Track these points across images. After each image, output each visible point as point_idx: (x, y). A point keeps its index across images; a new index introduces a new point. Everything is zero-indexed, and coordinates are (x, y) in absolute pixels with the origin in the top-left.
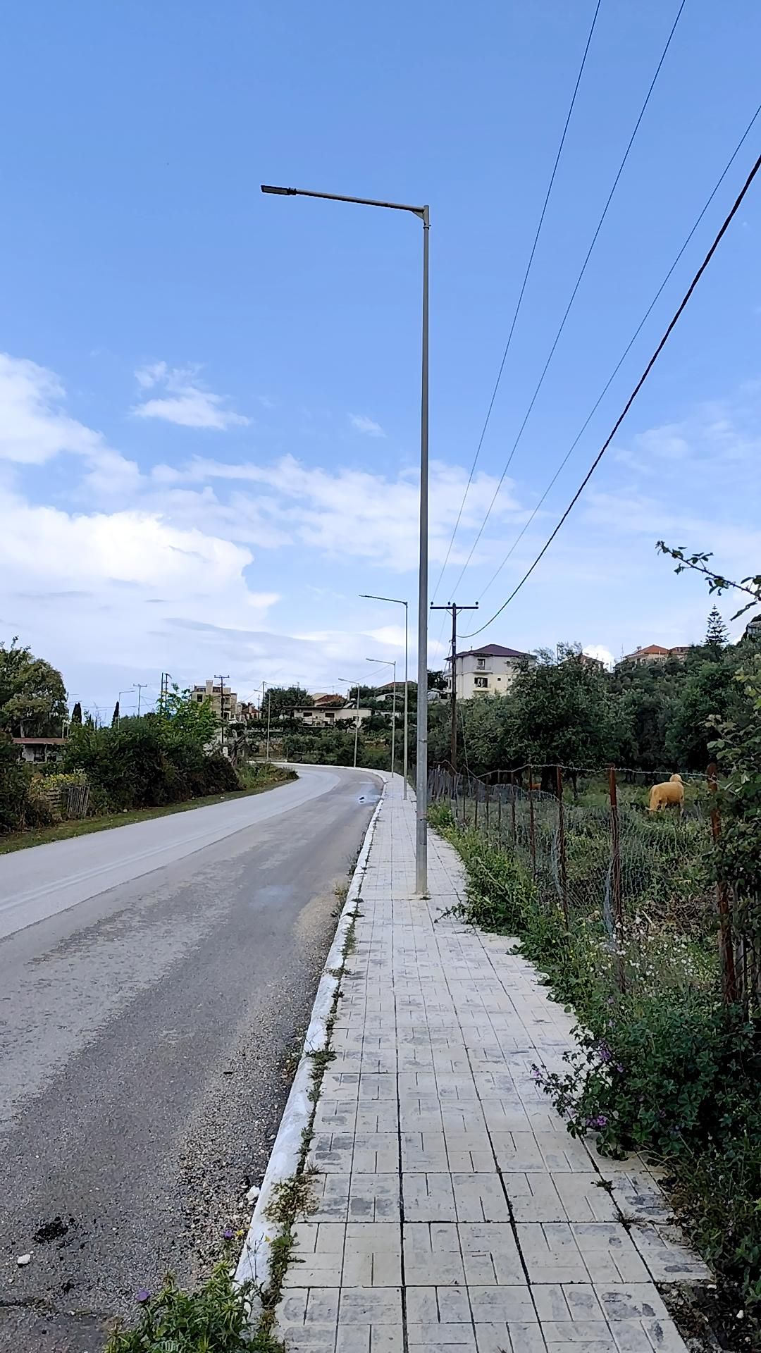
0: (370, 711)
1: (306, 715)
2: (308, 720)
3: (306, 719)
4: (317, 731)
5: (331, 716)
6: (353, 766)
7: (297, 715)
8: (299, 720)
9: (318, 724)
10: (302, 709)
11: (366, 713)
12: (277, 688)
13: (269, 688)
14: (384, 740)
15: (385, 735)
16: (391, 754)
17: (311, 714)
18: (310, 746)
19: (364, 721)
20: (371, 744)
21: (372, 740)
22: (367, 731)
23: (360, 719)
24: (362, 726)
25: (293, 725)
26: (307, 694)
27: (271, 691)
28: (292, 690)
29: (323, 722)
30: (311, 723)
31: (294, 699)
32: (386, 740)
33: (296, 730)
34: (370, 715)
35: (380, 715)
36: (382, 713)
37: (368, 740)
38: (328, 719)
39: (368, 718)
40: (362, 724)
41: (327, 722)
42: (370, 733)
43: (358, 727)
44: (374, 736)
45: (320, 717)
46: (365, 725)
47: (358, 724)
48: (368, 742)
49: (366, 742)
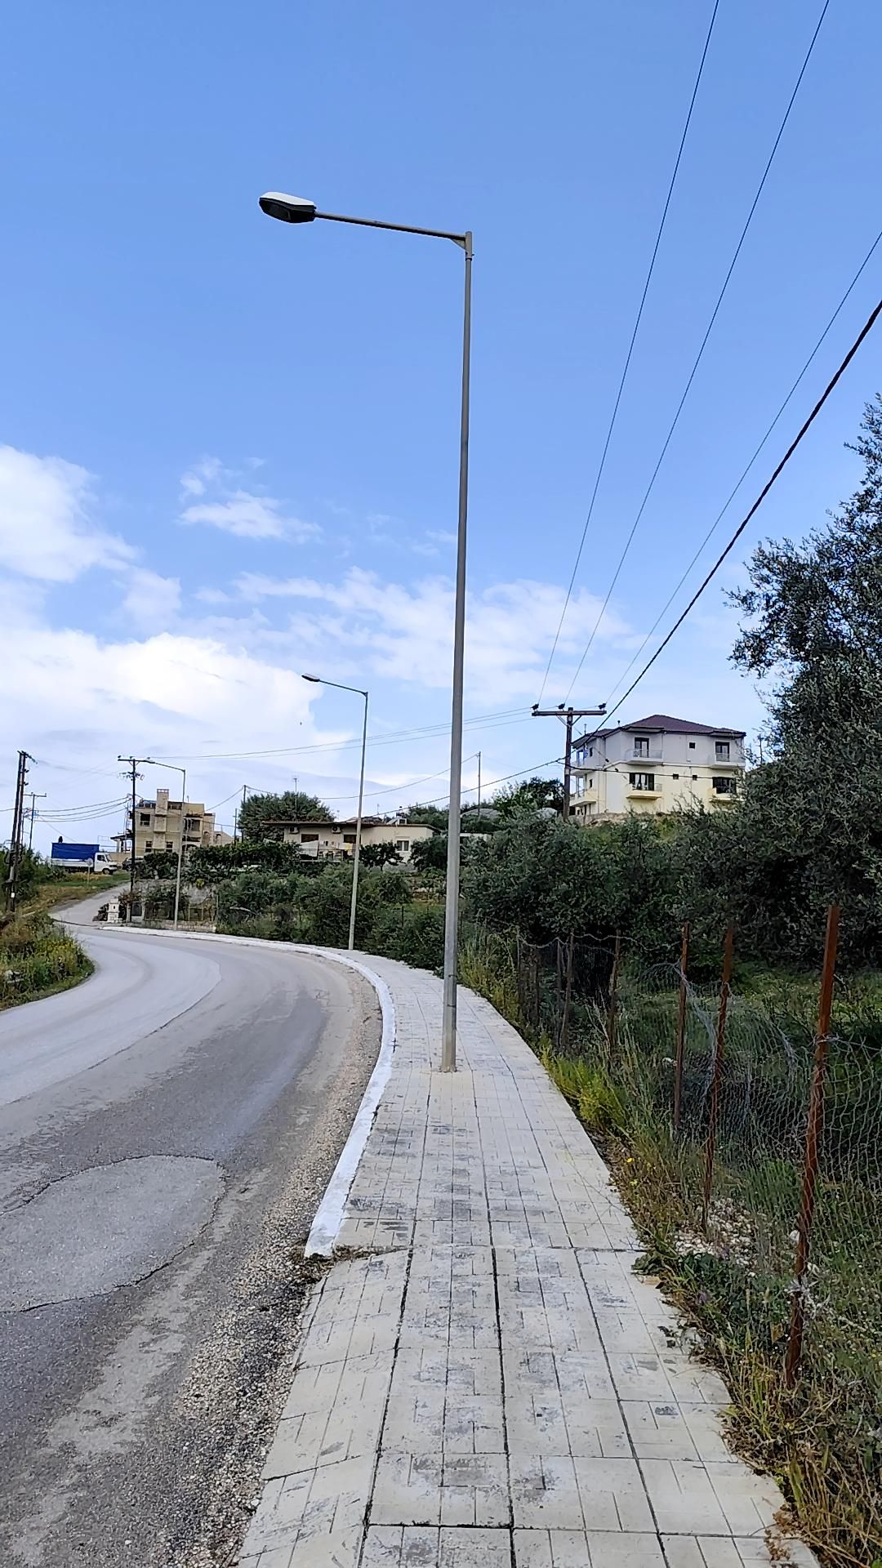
0: (430, 831)
1: (305, 839)
2: (310, 848)
3: (306, 846)
4: (311, 866)
5: (356, 839)
7: (289, 838)
8: (291, 849)
9: (329, 855)
10: (299, 827)
11: (422, 835)
12: (265, 795)
13: (253, 795)
17: (316, 838)
21: (431, 886)
22: (424, 868)
23: (410, 844)
24: (412, 858)
25: (277, 858)
27: (255, 799)
28: (290, 798)
29: (338, 851)
31: (290, 811)
34: (431, 836)
38: (347, 847)
39: (426, 843)
40: (413, 855)
41: (345, 853)
42: (429, 871)
43: (405, 860)
44: (434, 877)
45: (333, 843)
46: (420, 858)
47: (406, 855)
48: (423, 889)
49: (419, 890)
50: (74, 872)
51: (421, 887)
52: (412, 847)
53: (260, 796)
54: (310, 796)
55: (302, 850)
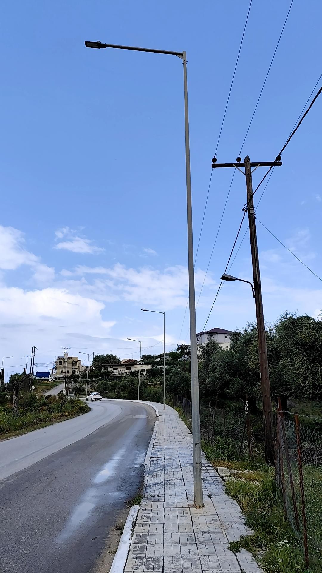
0: (151, 366)
1: (114, 369)
3: (115, 371)
4: (119, 378)
5: (129, 369)
6: (137, 399)
7: (110, 369)
8: (112, 372)
9: (122, 374)
10: (113, 366)
11: (149, 367)
12: (100, 355)
13: (96, 355)
14: (159, 382)
15: (159, 379)
16: (163, 390)
17: (118, 369)
18: (113, 387)
19: (147, 370)
20: (152, 385)
21: (152, 383)
22: (150, 377)
23: (145, 370)
24: (146, 374)
25: (107, 375)
26: (117, 357)
27: (97, 356)
28: (108, 356)
29: (125, 373)
30: (117, 374)
31: (109, 360)
32: (160, 382)
33: (108, 377)
34: (151, 367)
35: (157, 367)
36: (158, 367)
37: (150, 382)
38: (127, 371)
39: (150, 370)
40: (146, 373)
41: (126, 373)
42: (151, 378)
43: (144, 375)
44: (153, 380)
45: (123, 370)
46: (148, 374)
47: (144, 373)
48: (150, 384)
49: (149, 384)
50: (43, 381)
51: (149, 383)
52: (146, 371)
53: (99, 355)
54: (114, 355)
55: (114, 373)
